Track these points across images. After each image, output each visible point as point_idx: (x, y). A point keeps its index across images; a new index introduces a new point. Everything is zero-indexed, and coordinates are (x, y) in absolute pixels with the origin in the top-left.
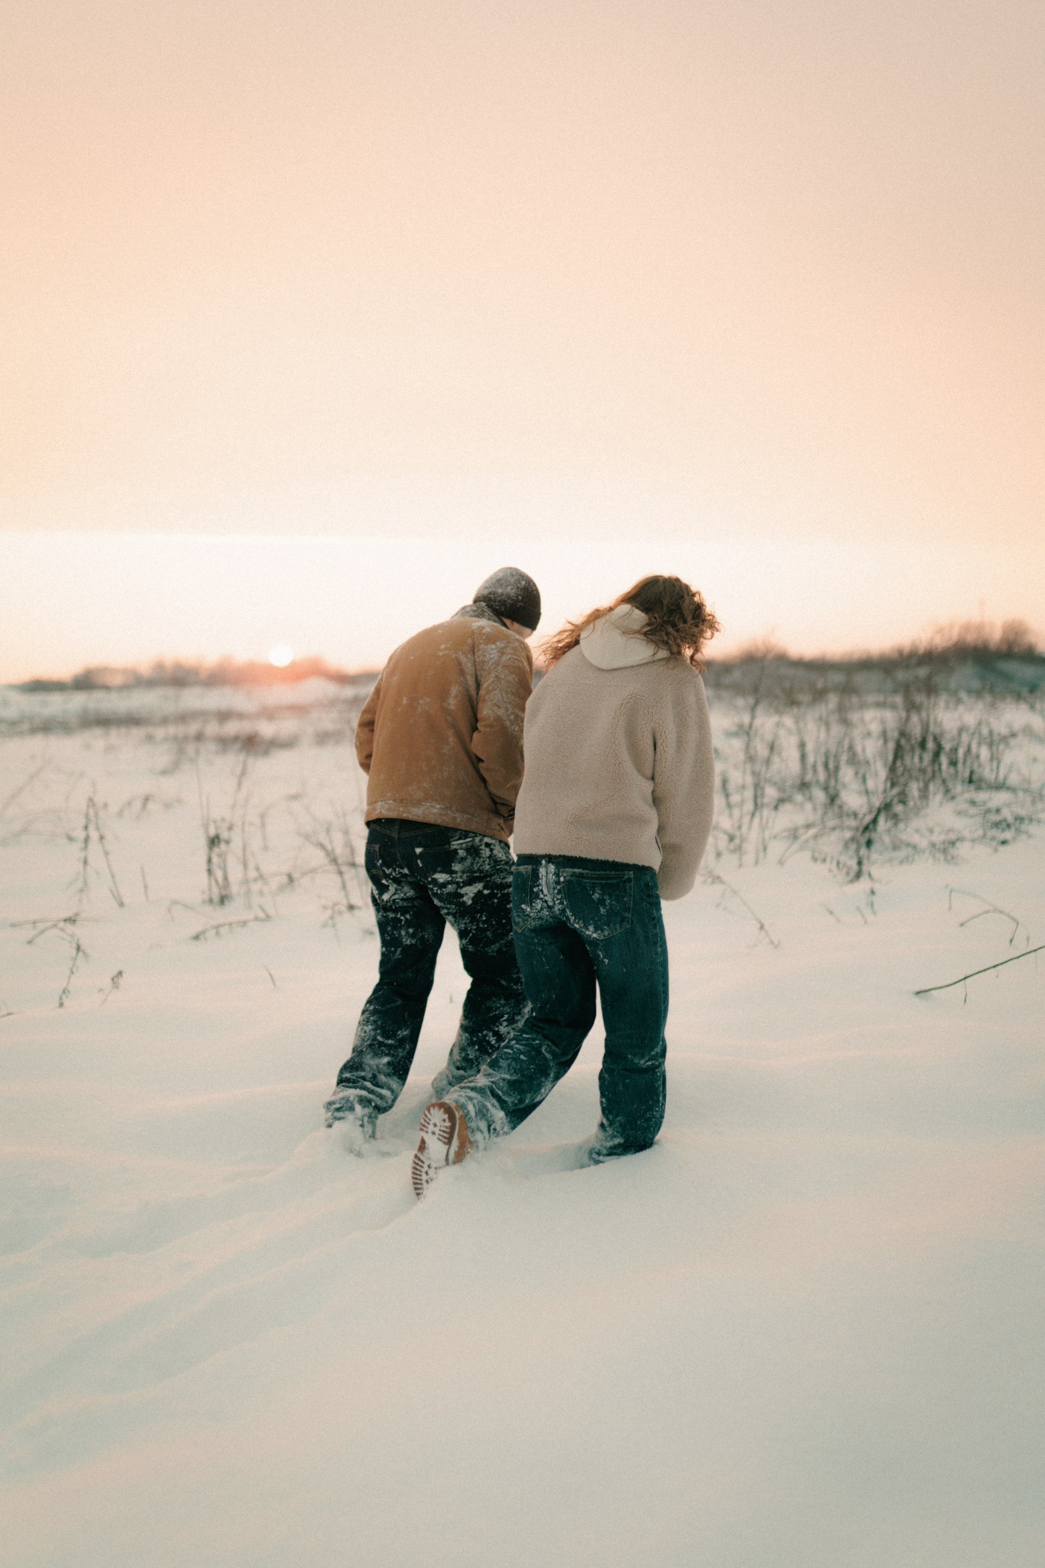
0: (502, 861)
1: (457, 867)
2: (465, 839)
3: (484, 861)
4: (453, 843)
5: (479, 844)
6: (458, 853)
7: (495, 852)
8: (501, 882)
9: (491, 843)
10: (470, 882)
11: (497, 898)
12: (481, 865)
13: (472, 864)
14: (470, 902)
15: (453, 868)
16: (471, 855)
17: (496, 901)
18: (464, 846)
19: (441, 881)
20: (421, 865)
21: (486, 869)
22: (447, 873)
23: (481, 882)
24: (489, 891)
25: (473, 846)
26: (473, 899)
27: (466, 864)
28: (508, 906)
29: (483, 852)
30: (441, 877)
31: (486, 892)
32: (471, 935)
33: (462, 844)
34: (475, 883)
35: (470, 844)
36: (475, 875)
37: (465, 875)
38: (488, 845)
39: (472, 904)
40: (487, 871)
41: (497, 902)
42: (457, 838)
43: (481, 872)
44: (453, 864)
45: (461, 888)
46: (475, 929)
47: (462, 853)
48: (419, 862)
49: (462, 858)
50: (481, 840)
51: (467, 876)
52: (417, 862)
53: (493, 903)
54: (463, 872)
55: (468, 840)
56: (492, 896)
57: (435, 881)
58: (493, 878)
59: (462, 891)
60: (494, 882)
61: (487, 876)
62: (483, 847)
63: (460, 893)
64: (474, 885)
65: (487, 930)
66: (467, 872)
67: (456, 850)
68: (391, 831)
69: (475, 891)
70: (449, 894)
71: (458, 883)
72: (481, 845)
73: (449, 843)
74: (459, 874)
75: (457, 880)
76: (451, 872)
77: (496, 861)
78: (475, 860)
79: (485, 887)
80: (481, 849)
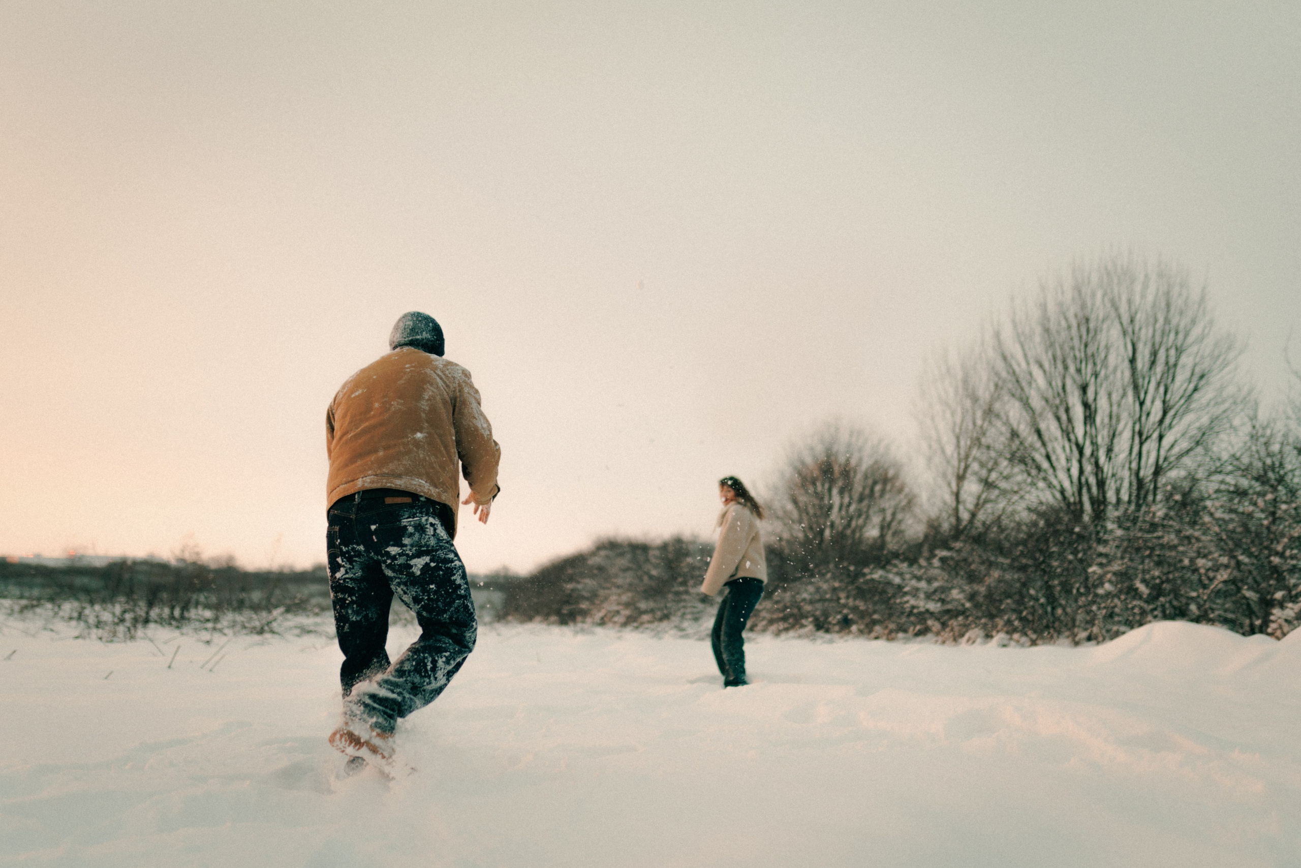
0: (443, 540)
1: (406, 541)
2: (413, 518)
3: (429, 538)
4: (403, 521)
5: (425, 523)
6: (407, 529)
7: (438, 531)
8: (445, 558)
9: (435, 524)
10: (419, 555)
11: (442, 570)
12: (427, 541)
13: (420, 539)
14: (418, 573)
15: (404, 542)
16: (419, 532)
17: (441, 573)
18: (412, 523)
19: (393, 553)
20: (376, 540)
21: (432, 544)
22: (398, 546)
23: (428, 556)
24: (435, 564)
25: (420, 524)
26: (422, 570)
27: (414, 538)
28: (452, 578)
29: (428, 530)
30: (393, 550)
31: (433, 565)
32: (423, 603)
33: (411, 521)
34: (423, 556)
35: (418, 522)
36: (423, 549)
37: (415, 549)
38: (432, 525)
39: (420, 575)
40: (433, 547)
41: (443, 574)
42: (406, 516)
43: (428, 546)
44: (403, 539)
45: (410, 560)
46: (426, 599)
47: (411, 529)
48: (374, 537)
49: (411, 533)
50: (427, 520)
51: (416, 550)
52: (373, 538)
53: (439, 574)
54: (412, 546)
55: (415, 519)
56: (437, 568)
57: (388, 553)
58: (438, 553)
59: (413, 562)
60: (439, 557)
61: (433, 551)
62: (428, 526)
63: (410, 564)
64: (422, 558)
65: (437, 600)
66: (416, 546)
67: (406, 526)
68: (350, 513)
69: (423, 562)
70: (400, 565)
71: (407, 555)
72: (427, 524)
73: (400, 521)
74: (409, 547)
75: (407, 552)
76: (402, 546)
77: (438, 539)
78: (422, 536)
79: (431, 560)
80: (427, 528)
